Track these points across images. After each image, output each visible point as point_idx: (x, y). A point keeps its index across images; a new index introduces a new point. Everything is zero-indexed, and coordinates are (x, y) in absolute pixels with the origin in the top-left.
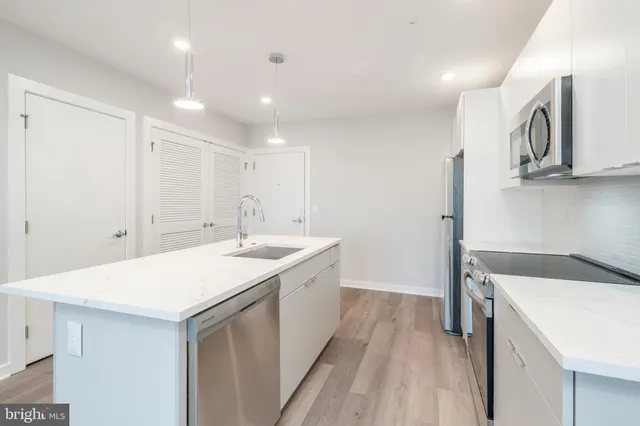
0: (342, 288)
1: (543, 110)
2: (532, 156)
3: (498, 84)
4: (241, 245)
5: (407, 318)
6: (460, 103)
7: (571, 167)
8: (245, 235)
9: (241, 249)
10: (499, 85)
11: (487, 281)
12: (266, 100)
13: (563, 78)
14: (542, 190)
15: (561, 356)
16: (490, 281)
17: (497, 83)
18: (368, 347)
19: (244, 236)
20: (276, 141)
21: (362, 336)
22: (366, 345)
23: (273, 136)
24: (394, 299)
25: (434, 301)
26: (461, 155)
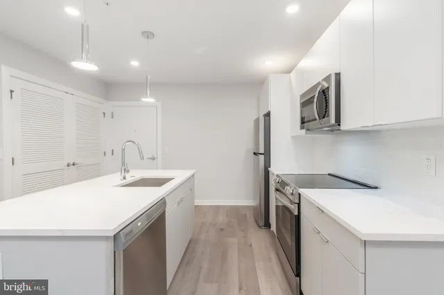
2: (317, 118)
3: (289, 72)
9: (124, 181)
19: (127, 171)
23: (147, 97)
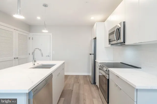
0: (65, 75)
1: (118, 29)
4: (34, 65)
5: (82, 82)
6: (95, 25)
7: (125, 43)
8: (36, 61)
10: (104, 22)
11: (107, 70)
12: (39, 18)
13: (124, 22)
14: (113, 48)
15: (136, 86)
16: (108, 70)
17: (104, 21)
18: (73, 91)
20: (45, 31)
21: (71, 88)
22: (72, 90)
24: (77, 77)
25: (87, 76)
26: (95, 38)
